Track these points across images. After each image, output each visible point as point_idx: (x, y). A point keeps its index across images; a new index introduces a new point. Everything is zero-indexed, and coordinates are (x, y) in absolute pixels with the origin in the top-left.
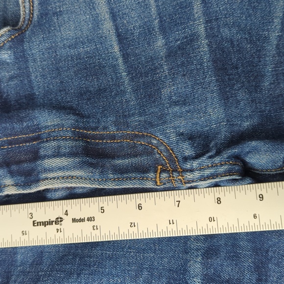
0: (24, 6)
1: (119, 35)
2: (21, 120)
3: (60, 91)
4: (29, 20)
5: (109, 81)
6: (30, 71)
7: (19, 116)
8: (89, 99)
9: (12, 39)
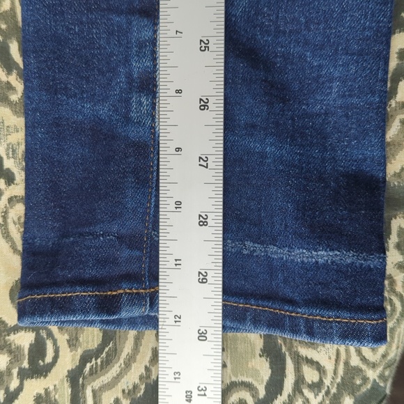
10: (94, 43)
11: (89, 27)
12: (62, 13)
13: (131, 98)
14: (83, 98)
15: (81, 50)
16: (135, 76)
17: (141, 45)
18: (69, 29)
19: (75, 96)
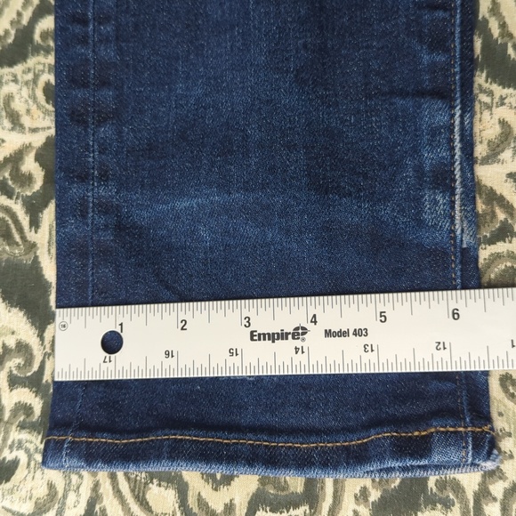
10: (373, 133)
11: (367, 116)
12: (337, 104)
13: (422, 196)
14: (360, 197)
15: (357, 143)
16: (427, 169)
17: (434, 132)
18: (343, 122)
19: (350, 195)
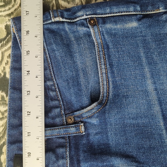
0: (103, 87)
1: (163, 115)
2: (103, 161)
3: (126, 144)
4: (106, 96)
5: (157, 143)
6: (108, 131)
7: (102, 159)
8: (144, 153)
9: (99, 111)
